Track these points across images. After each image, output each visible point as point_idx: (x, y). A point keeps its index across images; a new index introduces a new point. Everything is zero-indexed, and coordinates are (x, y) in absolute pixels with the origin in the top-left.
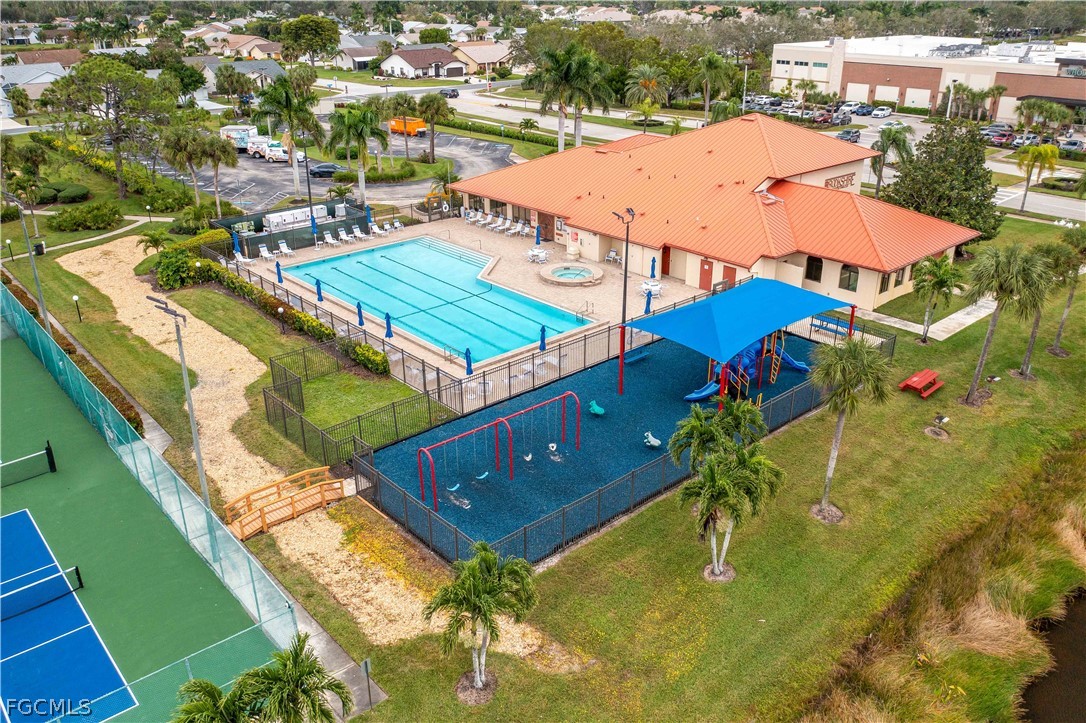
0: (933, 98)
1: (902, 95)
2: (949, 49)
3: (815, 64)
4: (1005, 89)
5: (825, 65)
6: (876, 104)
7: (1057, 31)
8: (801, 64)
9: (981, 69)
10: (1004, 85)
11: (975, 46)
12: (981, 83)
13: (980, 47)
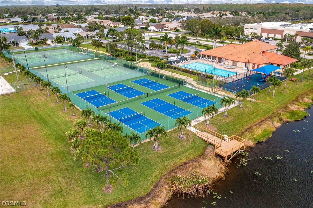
0: (282, 36)
1: (275, 36)
2: (284, 25)
3: (254, 29)
4: (298, 35)
5: (257, 29)
6: (269, 38)
7: (307, 19)
8: (251, 29)
9: (292, 30)
10: (298, 34)
11: (290, 25)
12: (293, 33)
13: (291, 25)
